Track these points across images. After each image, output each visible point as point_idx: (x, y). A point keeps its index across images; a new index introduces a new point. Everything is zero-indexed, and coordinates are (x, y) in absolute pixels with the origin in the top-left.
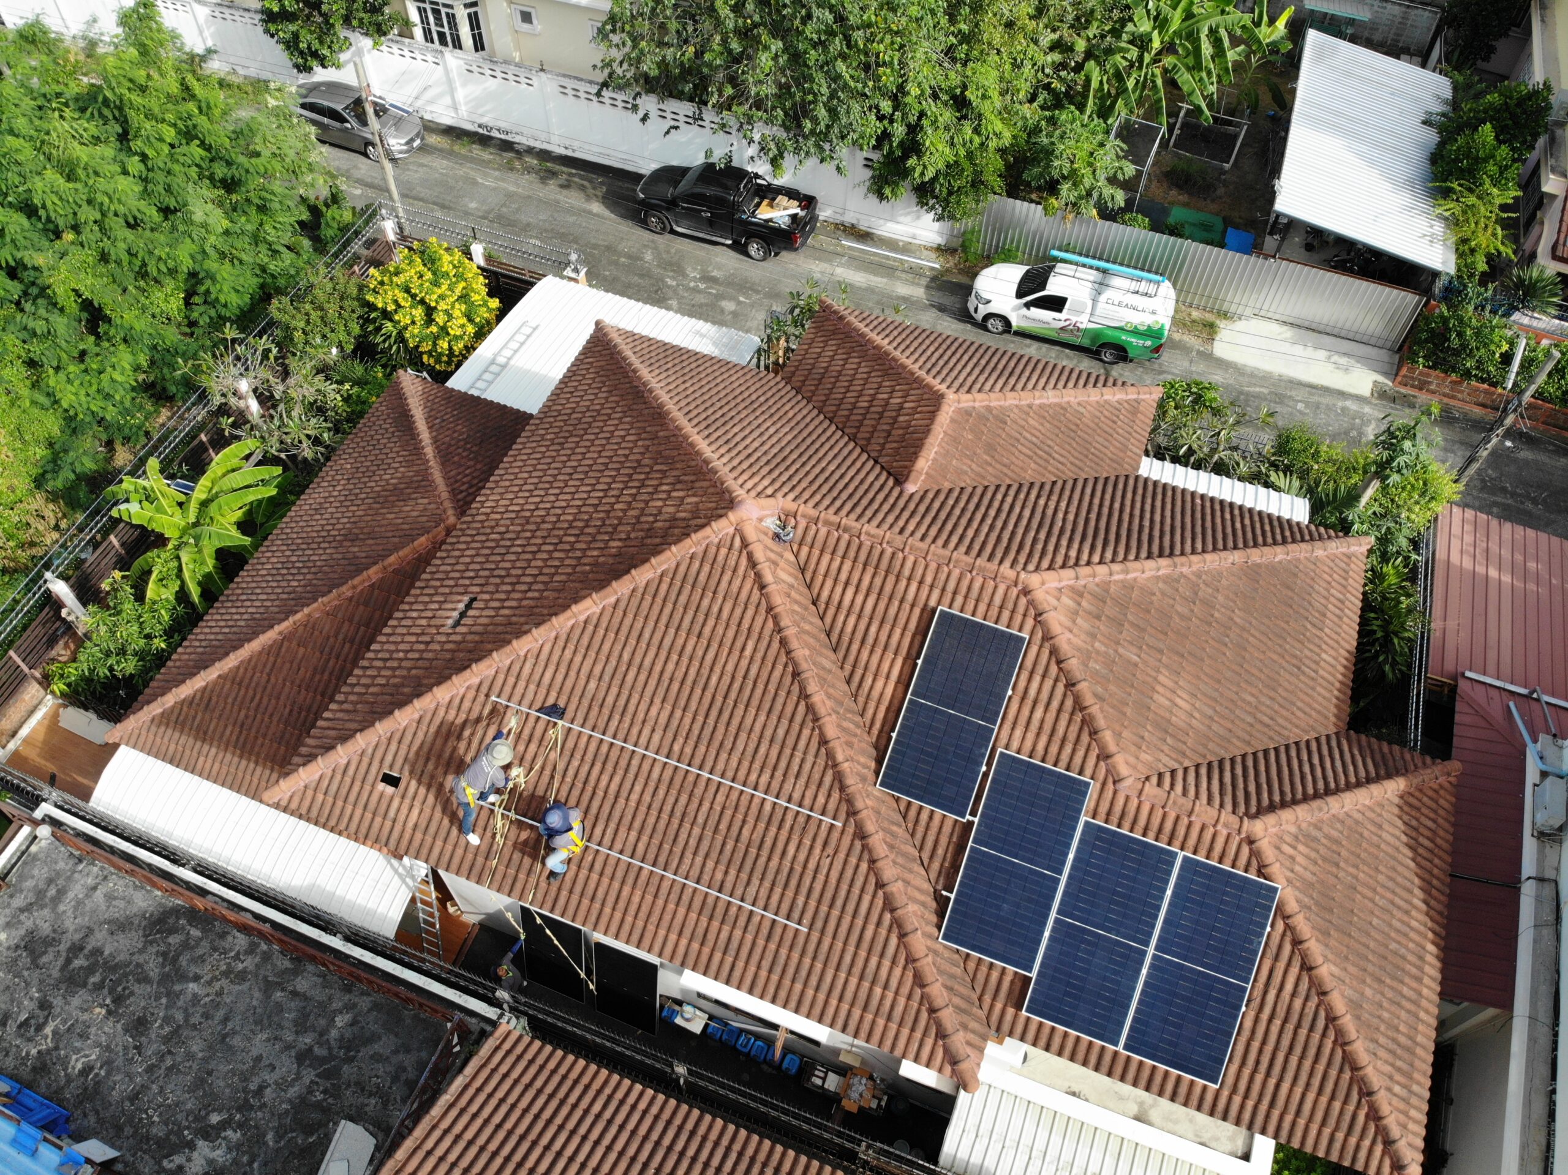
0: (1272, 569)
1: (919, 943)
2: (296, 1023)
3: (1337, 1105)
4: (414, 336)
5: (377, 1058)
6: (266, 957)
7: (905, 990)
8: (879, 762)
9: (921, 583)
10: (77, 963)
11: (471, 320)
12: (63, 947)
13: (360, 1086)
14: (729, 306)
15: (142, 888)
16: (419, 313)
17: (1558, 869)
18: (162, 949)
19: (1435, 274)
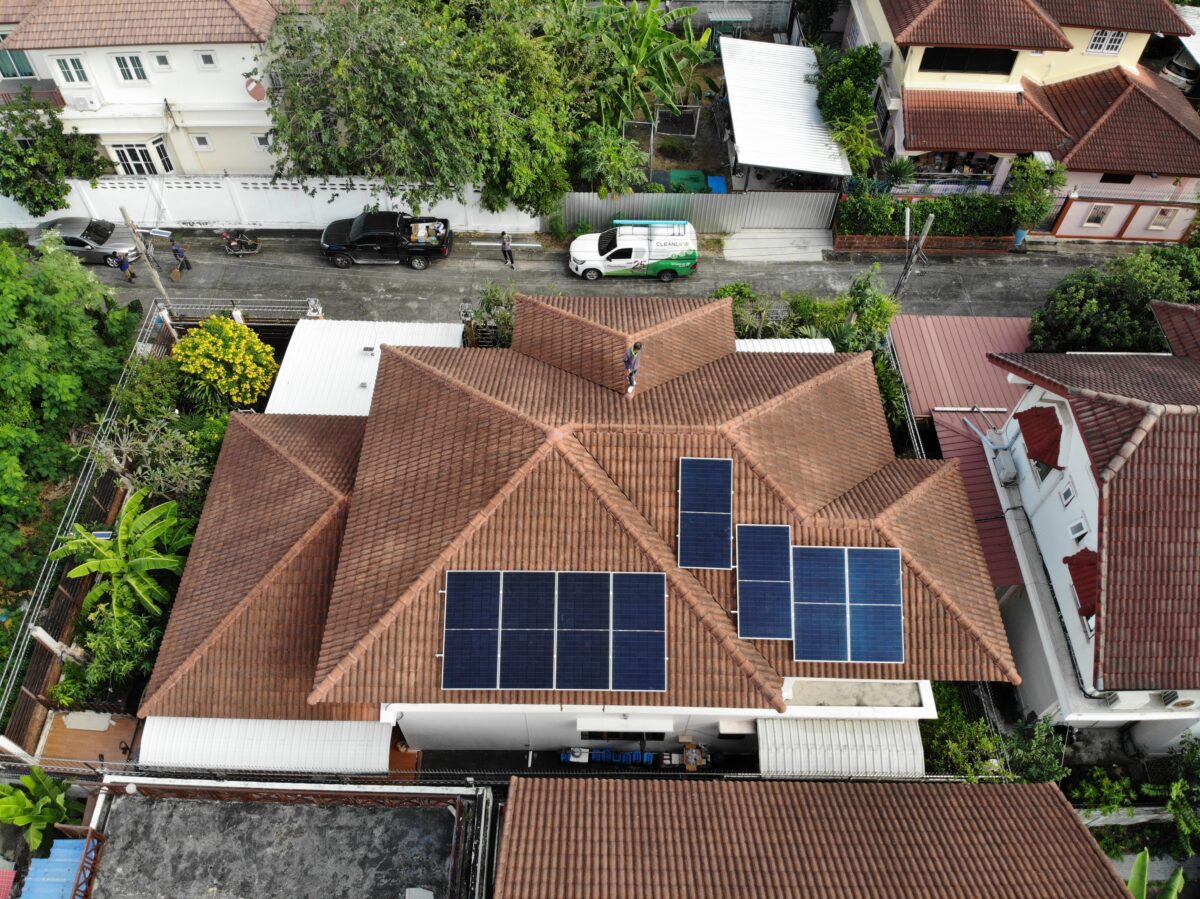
0: (830, 384)
1: (730, 643)
2: (349, 845)
3: (963, 651)
4: (224, 386)
5: (411, 845)
6: (311, 814)
7: (731, 671)
8: (675, 553)
9: (665, 448)
10: (182, 866)
11: (260, 365)
12: (167, 860)
13: (409, 865)
14: (414, 305)
15: (204, 803)
16: (221, 369)
17: (1021, 500)
18: (237, 835)
19: (841, 178)
